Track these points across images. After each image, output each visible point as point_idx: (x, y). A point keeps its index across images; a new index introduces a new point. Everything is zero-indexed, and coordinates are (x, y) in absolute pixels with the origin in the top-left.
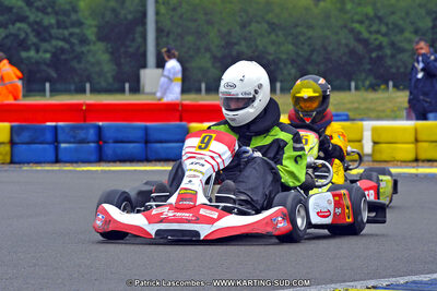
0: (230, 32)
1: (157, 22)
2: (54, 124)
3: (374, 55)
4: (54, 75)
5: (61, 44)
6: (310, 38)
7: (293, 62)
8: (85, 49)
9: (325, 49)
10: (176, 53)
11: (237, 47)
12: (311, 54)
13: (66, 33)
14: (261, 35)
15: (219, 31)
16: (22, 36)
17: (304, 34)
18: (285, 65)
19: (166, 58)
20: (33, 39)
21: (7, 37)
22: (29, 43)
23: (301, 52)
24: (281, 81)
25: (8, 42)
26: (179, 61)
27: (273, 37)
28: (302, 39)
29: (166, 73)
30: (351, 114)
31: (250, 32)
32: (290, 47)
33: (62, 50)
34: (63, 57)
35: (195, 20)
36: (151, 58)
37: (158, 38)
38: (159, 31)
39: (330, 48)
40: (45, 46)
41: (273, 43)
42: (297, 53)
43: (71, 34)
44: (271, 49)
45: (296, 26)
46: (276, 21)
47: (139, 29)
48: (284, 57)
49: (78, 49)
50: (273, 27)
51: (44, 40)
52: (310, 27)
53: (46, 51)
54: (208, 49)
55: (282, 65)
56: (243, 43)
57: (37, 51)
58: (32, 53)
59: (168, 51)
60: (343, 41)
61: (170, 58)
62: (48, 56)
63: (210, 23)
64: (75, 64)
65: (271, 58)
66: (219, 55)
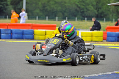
0: (44, 4)
3: (82, 11)
5: (1, 6)
7: (61, 12)
8: (7, 7)
11: (46, 8)
13: (3, 3)
14: (53, 5)
15: (42, 3)
17: (64, 5)
23: (63, 9)
24: (58, 17)
27: (56, 5)
31: (50, 4)
32: (60, 8)
34: (2, 9)
38: (27, 3)
39: (70, 9)
41: (56, 7)
43: (4, 3)
45: (62, 2)
46: (57, 1)
47: (21, 2)
48: (58, 10)
50: (56, 3)
52: (65, 3)
54: (39, 8)
55: (58, 12)
56: (48, 6)
60: (74, 7)
64: (4, 11)
65: (55, 10)
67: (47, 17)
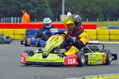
0: (85, 5)
1: (65, 2)
2: (37, 29)
4: (37, 16)
5: (39, 8)
6: (107, 6)
7: (102, 13)
8: (46, 9)
9: (111, 9)
10: (70, 11)
11: (86, 9)
12: (107, 11)
13: (41, 5)
14: (93, 6)
15: (82, 4)
16: (29, 6)
17: (105, 5)
18: (100, 14)
19: (68, 12)
20: (32, 7)
21: (25, 6)
22: (31, 8)
23: (104, 10)
24: (99, 18)
25: (26, 8)
26: (71, 13)
27: (97, 6)
28: (105, 6)
29: (67, 16)
30: (118, 27)
31: (90, 5)
32: (101, 9)
33: (40, 10)
34: (40, 12)
35: (75, 2)
36: (63, 12)
37: (65, 7)
38: (66, 4)
39: (113, 9)
40: (35, 8)
41: (97, 8)
42: (103, 11)
43: (42, 6)
44: (96, 9)
45: (103, 3)
46: (97, 2)
47: (60, 4)
48: (100, 11)
49: (44, 9)
50: (97, 3)
51: (35, 7)
52: (107, 3)
53: (35, 10)
54: (79, 9)
55: (99, 14)
56: (88, 8)
57: (33, 10)
58: (32, 11)
59: (68, 10)
60: (116, 7)
61: (69, 12)
62: (36, 11)
63: (79, 2)
64: (43, 13)
65: (96, 12)
66: (82, 11)
67: (87, 19)
